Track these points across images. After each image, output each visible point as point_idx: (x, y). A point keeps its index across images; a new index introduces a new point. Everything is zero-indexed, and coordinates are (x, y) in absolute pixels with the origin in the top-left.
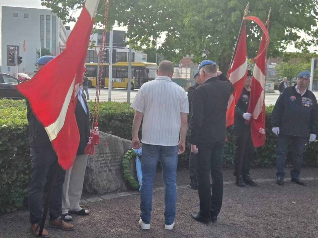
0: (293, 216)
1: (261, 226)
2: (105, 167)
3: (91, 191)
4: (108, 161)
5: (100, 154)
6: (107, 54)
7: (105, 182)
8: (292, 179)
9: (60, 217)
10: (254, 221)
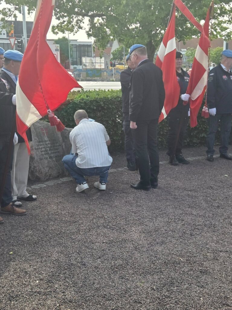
0: (228, 188)
1: (201, 198)
2: (45, 154)
3: (33, 178)
4: (48, 149)
5: (39, 142)
6: (22, 45)
7: (47, 169)
8: (221, 155)
9: (11, 203)
10: (194, 195)
